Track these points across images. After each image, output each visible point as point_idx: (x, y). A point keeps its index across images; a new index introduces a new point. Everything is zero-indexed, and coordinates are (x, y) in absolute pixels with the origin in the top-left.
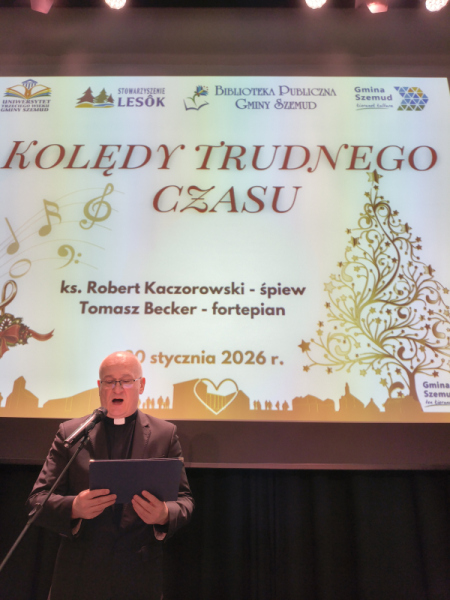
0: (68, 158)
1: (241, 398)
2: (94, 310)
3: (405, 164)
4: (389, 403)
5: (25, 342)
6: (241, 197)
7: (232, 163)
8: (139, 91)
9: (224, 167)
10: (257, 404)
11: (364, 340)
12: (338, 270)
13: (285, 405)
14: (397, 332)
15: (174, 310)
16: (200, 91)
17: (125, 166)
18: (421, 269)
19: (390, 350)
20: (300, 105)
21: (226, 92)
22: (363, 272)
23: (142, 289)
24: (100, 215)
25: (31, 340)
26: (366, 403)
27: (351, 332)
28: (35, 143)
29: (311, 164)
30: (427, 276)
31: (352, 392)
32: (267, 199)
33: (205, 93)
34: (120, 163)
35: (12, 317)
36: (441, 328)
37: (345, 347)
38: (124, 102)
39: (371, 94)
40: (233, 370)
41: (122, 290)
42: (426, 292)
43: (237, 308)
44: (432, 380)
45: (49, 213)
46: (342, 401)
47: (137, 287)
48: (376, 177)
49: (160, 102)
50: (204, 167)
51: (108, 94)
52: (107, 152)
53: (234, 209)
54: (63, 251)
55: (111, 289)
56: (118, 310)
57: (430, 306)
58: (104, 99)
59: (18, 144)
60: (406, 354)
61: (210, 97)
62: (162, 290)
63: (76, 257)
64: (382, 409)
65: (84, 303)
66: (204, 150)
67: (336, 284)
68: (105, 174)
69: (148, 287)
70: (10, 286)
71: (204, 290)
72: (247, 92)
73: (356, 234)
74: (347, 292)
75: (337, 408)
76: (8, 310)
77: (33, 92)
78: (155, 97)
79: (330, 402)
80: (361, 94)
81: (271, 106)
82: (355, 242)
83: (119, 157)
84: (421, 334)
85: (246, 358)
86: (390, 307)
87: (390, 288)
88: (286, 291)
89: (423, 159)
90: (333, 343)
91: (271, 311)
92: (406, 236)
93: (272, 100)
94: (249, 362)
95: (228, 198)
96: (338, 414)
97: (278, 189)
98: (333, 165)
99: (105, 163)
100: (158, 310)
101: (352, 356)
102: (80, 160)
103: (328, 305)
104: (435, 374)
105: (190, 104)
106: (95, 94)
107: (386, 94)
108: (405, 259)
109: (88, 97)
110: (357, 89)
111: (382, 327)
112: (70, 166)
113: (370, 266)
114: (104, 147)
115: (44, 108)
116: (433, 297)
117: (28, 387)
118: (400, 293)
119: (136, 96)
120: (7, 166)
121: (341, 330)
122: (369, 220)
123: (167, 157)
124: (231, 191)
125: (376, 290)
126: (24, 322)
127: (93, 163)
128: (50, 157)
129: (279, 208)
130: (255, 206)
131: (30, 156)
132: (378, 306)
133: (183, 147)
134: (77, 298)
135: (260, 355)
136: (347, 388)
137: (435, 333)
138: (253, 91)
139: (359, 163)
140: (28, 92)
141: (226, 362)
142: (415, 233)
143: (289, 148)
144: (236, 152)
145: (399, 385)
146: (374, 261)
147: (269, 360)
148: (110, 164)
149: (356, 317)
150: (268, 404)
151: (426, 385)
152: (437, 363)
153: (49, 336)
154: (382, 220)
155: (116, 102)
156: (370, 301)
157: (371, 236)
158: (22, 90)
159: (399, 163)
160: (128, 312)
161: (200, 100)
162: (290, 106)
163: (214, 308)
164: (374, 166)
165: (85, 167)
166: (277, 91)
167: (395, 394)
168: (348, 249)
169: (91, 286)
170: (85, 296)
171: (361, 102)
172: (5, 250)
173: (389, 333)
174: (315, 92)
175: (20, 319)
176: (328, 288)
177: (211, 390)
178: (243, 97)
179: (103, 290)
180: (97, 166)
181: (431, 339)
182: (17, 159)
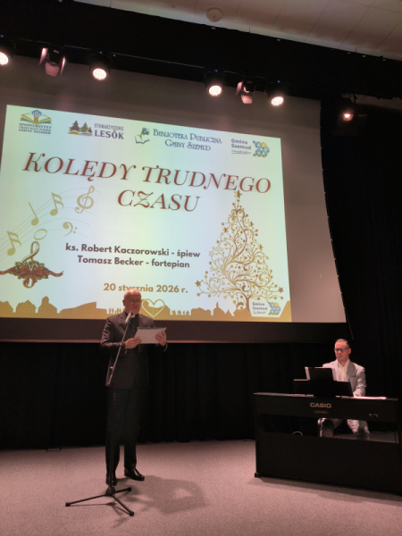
0: (65, 167)
1: (166, 309)
2: (86, 261)
3: (254, 188)
4: (236, 312)
5: (47, 277)
6: (168, 201)
7: (163, 179)
8: (107, 127)
9: (158, 181)
10: (174, 312)
11: (226, 281)
12: (216, 245)
13: (188, 312)
14: (242, 278)
15: (131, 263)
16: (145, 132)
17: (101, 176)
18: (257, 246)
19: (238, 286)
20: (201, 147)
21: (160, 134)
22: (228, 246)
23: (113, 250)
24: (87, 205)
25: (50, 276)
26: (225, 311)
27: (221, 277)
28: (44, 155)
29: (206, 184)
30: (259, 250)
31: (220, 307)
32: (182, 203)
33: (147, 133)
34: (98, 174)
35: (38, 263)
36: (263, 277)
37: (217, 285)
38: (99, 133)
39: (240, 144)
40: (162, 295)
41: (101, 250)
42: (258, 258)
43: (165, 262)
44: (257, 302)
45: (55, 202)
46: (215, 310)
47: (110, 248)
48: (239, 195)
49: (120, 136)
50: (147, 180)
51: (88, 127)
52: (90, 166)
53: (164, 207)
54: (65, 225)
55: (95, 249)
56: (100, 261)
57: (259, 266)
58: (86, 130)
59: (32, 154)
60: (246, 289)
61: (151, 136)
62: (124, 251)
63: (74, 230)
64: (233, 315)
65: (80, 257)
66: (147, 170)
67: (215, 252)
68: (89, 180)
69: (116, 249)
70: (35, 245)
71: (147, 252)
72: (172, 135)
73: (226, 226)
74: (220, 256)
75: (212, 314)
76: (35, 258)
77: (40, 119)
78: (118, 132)
79: (209, 311)
80: (235, 144)
81: (185, 146)
82: (226, 230)
83: (97, 170)
84: (254, 279)
85: (169, 289)
86: (240, 265)
87: (241, 256)
88: (190, 255)
89: (263, 186)
90: (212, 282)
91: (182, 265)
92: (251, 228)
93: (186, 142)
94: (170, 291)
95: (160, 200)
96: (212, 317)
97: (188, 197)
98: (217, 186)
99: (89, 172)
100: (122, 262)
101: (221, 289)
102: (73, 169)
103: (210, 263)
104: (259, 299)
105: (139, 140)
106: (80, 125)
107: (248, 145)
108: (249, 241)
109: (75, 127)
110: (233, 141)
111: (236, 275)
112: (67, 173)
113: (232, 243)
114: (88, 162)
115: (48, 132)
116: (261, 261)
117: (50, 302)
118: (245, 258)
119: (106, 130)
120: (27, 169)
121: (216, 276)
122: (233, 219)
123: (126, 172)
124: (162, 196)
125: (234, 256)
126: (46, 266)
127: (81, 172)
128: (54, 165)
129: (188, 208)
130: (175, 206)
131: (41, 164)
132: (234, 264)
133: (135, 167)
134: (76, 254)
135: (176, 288)
136: (217, 305)
137: (260, 279)
138: (175, 135)
139: (231, 186)
140: (36, 119)
141: (158, 291)
142: (255, 227)
143: (195, 173)
144: (165, 173)
145: (241, 304)
146: (234, 241)
147: (180, 290)
148: (92, 174)
149: (224, 270)
150: (179, 312)
151: (254, 304)
152: (260, 293)
153: (61, 274)
154: (240, 219)
155: (93, 133)
156: (231, 262)
157: (234, 227)
158: (32, 118)
159: (251, 187)
160: (105, 263)
161: (145, 137)
162: (196, 147)
163: (153, 262)
164: (238, 188)
165: (76, 174)
166: (189, 137)
167: (239, 308)
168: (222, 234)
169: (84, 247)
170: (80, 252)
171: (234, 149)
172: (30, 223)
173: (238, 278)
174: (210, 140)
175: (43, 264)
176: (211, 254)
177: (151, 305)
178: (169, 138)
179: (90, 249)
180: (84, 174)
181: (258, 281)
182: (32, 165)
